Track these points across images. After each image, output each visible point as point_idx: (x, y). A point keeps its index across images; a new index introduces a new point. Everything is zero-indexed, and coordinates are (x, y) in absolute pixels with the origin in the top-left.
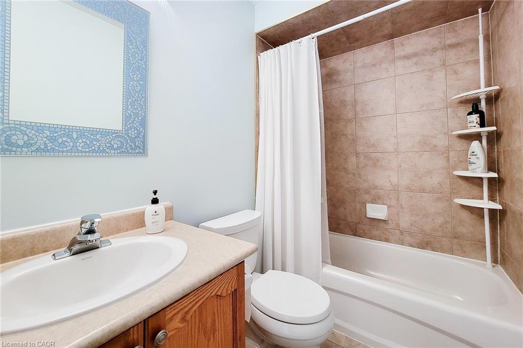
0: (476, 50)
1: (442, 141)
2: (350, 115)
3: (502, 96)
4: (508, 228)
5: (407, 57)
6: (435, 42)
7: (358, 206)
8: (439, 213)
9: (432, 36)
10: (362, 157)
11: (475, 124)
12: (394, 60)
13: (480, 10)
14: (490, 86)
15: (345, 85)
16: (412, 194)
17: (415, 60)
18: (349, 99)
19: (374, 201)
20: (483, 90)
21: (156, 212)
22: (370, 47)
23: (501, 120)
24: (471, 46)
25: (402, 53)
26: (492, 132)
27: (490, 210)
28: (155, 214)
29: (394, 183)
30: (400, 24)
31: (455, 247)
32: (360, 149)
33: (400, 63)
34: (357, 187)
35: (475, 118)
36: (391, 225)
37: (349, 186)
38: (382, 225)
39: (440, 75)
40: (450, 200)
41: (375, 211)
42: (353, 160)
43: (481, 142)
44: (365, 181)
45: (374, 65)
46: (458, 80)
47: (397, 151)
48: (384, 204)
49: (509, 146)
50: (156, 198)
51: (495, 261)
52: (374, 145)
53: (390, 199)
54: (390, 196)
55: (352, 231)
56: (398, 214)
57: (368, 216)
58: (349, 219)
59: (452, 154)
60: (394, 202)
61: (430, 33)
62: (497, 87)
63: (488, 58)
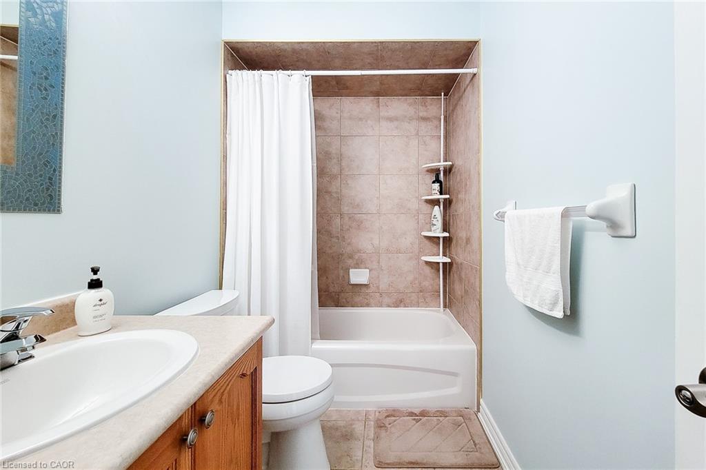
0: (438, 127)
1: (414, 205)
2: (335, 170)
3: (453, 170)
4: (453, 276)
5: (390, 119)
6: (411, 111)
7: (341, 273)
8: (410, 271)
9: (410, 105)
10: (346, 219)
11: (437, 192)
12: (379, 119)
13: (443, 94)
14: (446, 161)
15: (330, 134)
16: (390, 255)
17: (396, 123)
18: (334, 152)
19: (357, 266)
20: (442, 164)
21: (101, 300)
22: (357, 99)
23: (452, 189)
24: (436, 122)
25: (386, 114)
26: (446, 199)
27: (443, 263)
28: (100, 303)
29: (375, 246)
30: (387, 86)
31: (420, 301)
32: (345, 209)
33: (384, 124)
34: (341, 252)
35: (437, 186)
36: (372, 289)
37: (331, 252)
38: (364, 290)
39: (414, 142)
40: (418, 258)
41: (358, 276)
42: (337, 221)
43: (440, 207)
44: (349, 244)
45: (361, 119)
46: (426, 150)
47: (379, 213)
48: (366, 268)
49: (456, 211)
50: (98, 279)
51: (445, 306)
52: (358, 205)
53: (372, 262)
54: (372, 259)
55: (334, 301)
56: (379, 277)
57: (352, 282)
58: (331, 289)
59: (421, 216)
60: (375, 265)
61: (408, 102)
62: (450, 163)
63: (446, 137)
